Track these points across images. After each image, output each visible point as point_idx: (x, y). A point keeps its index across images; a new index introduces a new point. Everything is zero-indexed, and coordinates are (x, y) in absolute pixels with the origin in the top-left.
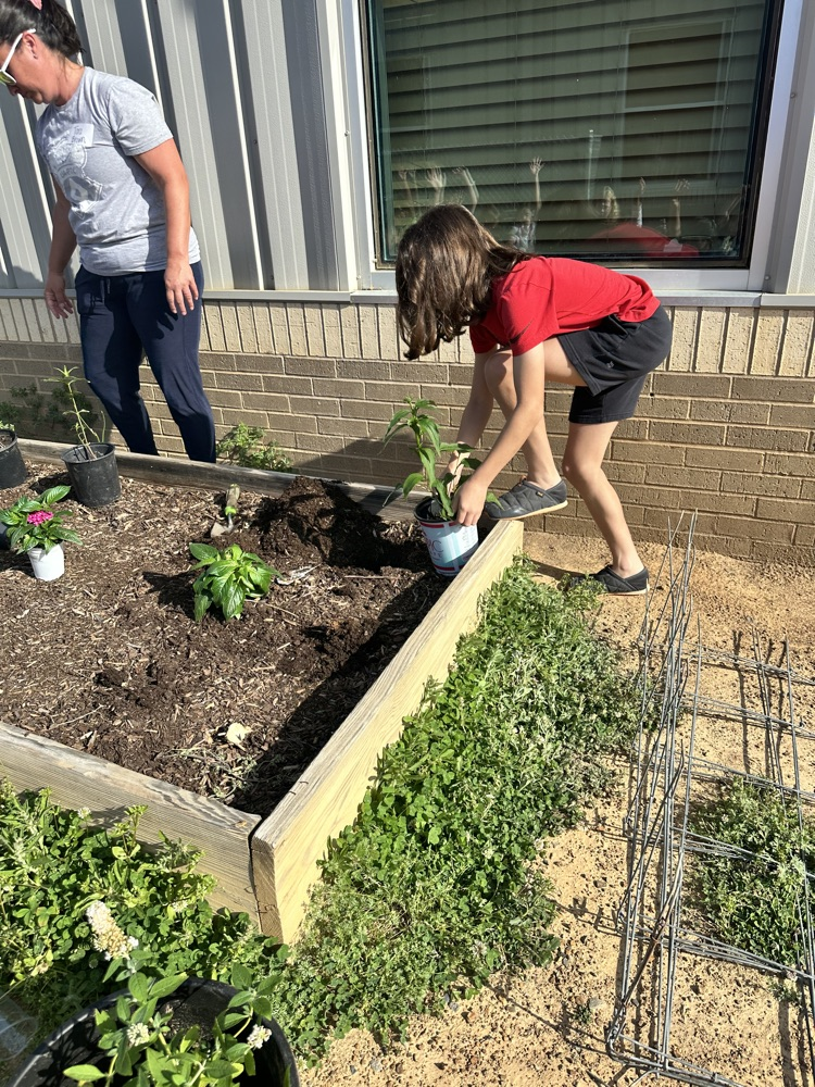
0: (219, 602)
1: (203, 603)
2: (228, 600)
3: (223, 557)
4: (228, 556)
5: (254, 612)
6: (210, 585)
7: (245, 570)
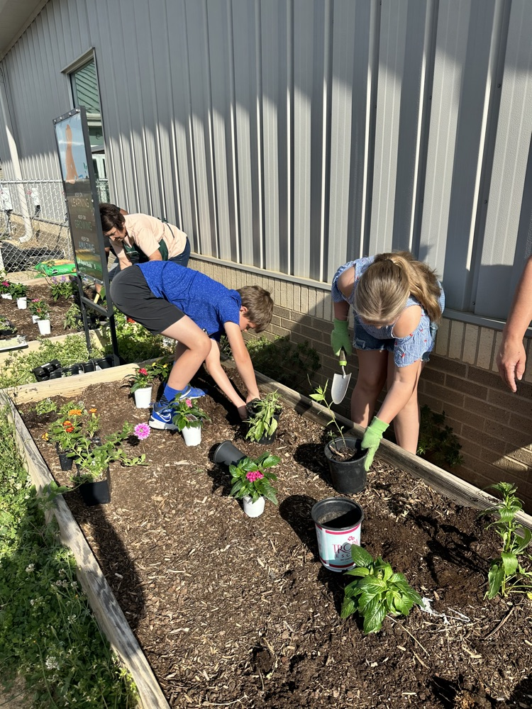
0: (362, 614)
1: (349, 608)
2: (370, 617)
3: (375, 575)
4: (380, 576)
5: (391, 632)
6: (360, 595)
7: (391, 594)
